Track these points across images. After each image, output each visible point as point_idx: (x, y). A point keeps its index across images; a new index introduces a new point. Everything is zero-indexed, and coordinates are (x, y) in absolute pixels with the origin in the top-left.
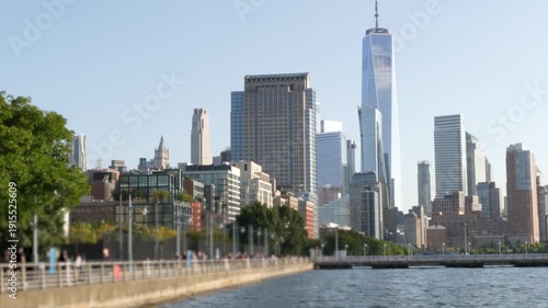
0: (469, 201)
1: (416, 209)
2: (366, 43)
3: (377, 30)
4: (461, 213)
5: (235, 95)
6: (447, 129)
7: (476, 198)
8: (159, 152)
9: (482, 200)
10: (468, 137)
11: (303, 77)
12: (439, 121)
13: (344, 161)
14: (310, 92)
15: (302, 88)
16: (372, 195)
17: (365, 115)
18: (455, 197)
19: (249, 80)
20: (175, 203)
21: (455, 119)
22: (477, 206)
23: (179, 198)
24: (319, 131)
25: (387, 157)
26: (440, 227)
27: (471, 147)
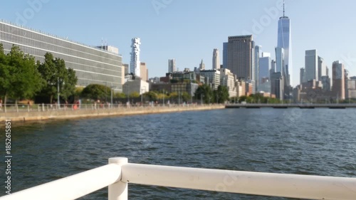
0: (317, 83)
1: (299, 86)
2: (279, 22)
3: (284, 17)
4: (314, 88)
5: (225, 44)
6: (310, 55)
7: (320, 82)
8: (201, 65)
9: (323, 82)
10: (319, 58)
11: (250, 36)
12: (307, 52)
13: (270, 67)
14: (252, 42)
15: (250, 41)
16: (279, 81)
17: (278, 50)
18: (312, 82)
19: (230, 38)
20: (192, 84)
21: (314, 51)
22: (321, 85)
23: (194, 82)
24: (260, 56)
25: (287, 66)
26: (305, 93)
27: (320, 62)
